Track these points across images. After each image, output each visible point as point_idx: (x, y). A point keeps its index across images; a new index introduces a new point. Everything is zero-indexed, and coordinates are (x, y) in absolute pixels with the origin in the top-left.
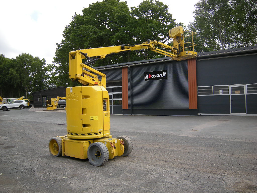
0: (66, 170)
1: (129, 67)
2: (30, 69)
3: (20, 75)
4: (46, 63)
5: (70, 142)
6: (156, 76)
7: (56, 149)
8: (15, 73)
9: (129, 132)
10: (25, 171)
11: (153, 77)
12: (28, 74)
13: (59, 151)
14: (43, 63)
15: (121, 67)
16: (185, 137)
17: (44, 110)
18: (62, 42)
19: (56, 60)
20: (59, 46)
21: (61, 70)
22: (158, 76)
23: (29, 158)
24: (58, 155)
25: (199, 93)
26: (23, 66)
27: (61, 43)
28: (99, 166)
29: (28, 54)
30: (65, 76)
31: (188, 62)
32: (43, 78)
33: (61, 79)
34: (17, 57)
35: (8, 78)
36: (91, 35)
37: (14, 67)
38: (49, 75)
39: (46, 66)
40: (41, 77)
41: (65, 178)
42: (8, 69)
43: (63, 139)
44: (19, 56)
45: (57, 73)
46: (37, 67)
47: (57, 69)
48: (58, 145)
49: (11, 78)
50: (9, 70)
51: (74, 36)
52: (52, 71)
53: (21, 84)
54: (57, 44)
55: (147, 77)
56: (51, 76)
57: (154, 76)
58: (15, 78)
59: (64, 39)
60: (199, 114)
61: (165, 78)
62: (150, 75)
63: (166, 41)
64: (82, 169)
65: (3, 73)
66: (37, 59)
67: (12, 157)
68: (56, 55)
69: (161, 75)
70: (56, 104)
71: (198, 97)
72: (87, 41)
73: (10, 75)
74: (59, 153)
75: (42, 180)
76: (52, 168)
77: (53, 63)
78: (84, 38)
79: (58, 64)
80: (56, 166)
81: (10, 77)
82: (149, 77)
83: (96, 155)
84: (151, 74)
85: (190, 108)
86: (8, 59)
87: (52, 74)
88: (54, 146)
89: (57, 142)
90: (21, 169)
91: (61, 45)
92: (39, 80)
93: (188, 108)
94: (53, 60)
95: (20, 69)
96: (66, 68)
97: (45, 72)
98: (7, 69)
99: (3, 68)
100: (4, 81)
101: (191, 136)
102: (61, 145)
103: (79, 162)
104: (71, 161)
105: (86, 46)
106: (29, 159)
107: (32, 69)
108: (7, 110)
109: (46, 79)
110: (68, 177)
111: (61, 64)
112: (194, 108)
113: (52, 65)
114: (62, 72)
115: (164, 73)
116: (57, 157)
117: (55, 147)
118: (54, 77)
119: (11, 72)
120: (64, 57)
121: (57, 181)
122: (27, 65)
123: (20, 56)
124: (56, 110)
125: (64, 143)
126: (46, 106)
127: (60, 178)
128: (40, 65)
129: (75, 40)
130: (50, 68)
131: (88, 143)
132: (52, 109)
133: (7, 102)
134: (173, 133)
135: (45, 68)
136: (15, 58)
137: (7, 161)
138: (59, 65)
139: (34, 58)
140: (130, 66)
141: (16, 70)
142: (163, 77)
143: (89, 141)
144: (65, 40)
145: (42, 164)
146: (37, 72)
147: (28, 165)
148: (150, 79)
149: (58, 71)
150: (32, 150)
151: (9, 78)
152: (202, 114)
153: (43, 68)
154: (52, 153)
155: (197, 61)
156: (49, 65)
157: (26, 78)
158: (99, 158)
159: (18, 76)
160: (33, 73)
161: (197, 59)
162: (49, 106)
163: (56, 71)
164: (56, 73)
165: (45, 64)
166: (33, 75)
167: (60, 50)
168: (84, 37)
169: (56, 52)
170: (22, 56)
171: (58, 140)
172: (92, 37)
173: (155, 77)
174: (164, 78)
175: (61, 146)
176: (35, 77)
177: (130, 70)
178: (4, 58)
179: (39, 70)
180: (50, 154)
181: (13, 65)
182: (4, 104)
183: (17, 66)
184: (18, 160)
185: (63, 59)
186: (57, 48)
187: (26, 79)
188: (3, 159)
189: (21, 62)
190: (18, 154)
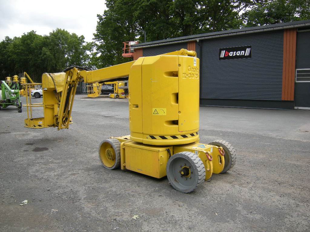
0: (132, 199)
1: (198, 41)
2: (66, 48)
3: (54, 55)
4: (85, 40)
5: (136, 149)
6: (236, 53)
7: (110, 157)
8: (48, 53)
9: (206, 131)
10: (64, 197)
11: (231, 55)
12: (64, 53)
13: (117, 161)
14: (81, 40)
15: (187, 41)
16: (295, 141)
17: (84, 97)
18: (105, 13)
19: (97, 37)
20: (100, 18)
21: (103, 49)
22: (238, 53)
23: (69, 171)
24: (113, 168)
25: (297, 79)
26: (58, 45)
27: (103, 15)
28: (188, 193)
29: (64, 30)
30: (108, 56)
31: (285, 34)
32: (82, 59)
33: (104, 60)
34: (50, 33)
35: (40, 59)
36: (142, 2)
37: (48, 46)
38: (88, 56)
39: (84, 44)
40: (79, 57)
41: (135, 217)
42: (41, 48)
43: (122, 143)
44: (52, 32)
45: (98, 53)
46: (75, 46)
47: (99, 48)
48: (114, 152)
49: (45, 59)
50: (42, 50)
51: (120, 4)
52: (92, 50)
53: (56, 66)
54: (98, 16)
55: (222, 55)
56: (91, 56)
57: (233, 54)
58: (49, 59)
59: (107, 9)
60: (296, 108)
61: (250, 56)
62: (227, 52)
63: (242, 9)
64: (160, 198)
65: (35, 54)
66: (74, 36)
67: (43, 168)
68: (98, 30)
69: (244, 52)
70: (99, 90)
71: (295, 83)
72: (136, 10)
73: (43, 56)
74: (116, 164)
75: (95, 220)
76: (108, 192)
77: (94, 41)
78: (133, 7)
79: (99, 41)
80: (114, 189)
81: (43, 58)
82: (226, 56)
83: (181, 174)
84: (228, 50)
85: (283, 99)
86: (41, 36)
87: (92, 54)
88: (107, 152)
89: (112, 147)
90: (57, 192)
91: (104, 17)
92: (77, 62)
93: (281, 99)
94: (94, 37)
95: (55, 49)
96: (109, 46)
97: (85, 52)
98: (39, 48)
99: (35, 47)
100: (37, 63)
101: (305, 141)
102: (118, 151)
103: (151, 182)
104: (137, 179)
105: (136, 16)
106: (70, 173)
107: (68, 48)
108: (40, 96)
109: (85, 61)
110: (141, 217)
111: (103, 42)
112: (289, 100)
113: (93, 43)
114: (105, 52)
115: (247, 49)
116: (113, 170)
117: (109, 154)
118: (95, 58)
119: (44, 51)
120: (107, 33)
121: (123, 226)
122: (63, 44)
123: (54, 32)
124: (99, 97)
125: (124, 149)
126: (86, 93)
127: (126, 217)
128: (78, 43)
129: (122, 9)
130: (90, 47)
131: (166, 152)
132: (94, 97)
133: (40, 88)
134: (273, 135)
135: (84, 46)
136: (49, 35)
137: (37, 175)
138: (101, 42)
139: (71, 34)
140: (200, 40)
141: (50, 50)
142: (246, 55)
143: (167, 148)
144: (108, 11)
145: (91, 183)
146: (74, 52)
147: (69, 185)
148: (227, 57)
149: (100, 51)
150: (74, 156)
151: (42, 60)
152: (300, 108)
153: (82, 48)
154: (105, 164)
155: (297, 33)
156: (89, 43)
157: (61, 59)
158: (187, 179)
159: (53, 57)
160: (69, 53)
161: (299, 30)
162: (91, 93)
163: (97, 50)
164: (96, 53)
165: (84, 42)
166: (70, 56)
167: (102, 24)
168: (133, 5)
169: (97, 26)
170: (56, 33)
171: (114, 144)
172: (143, 4)
173: (235, 55)
174: (247, 57)
175: (120, 153)
176: (72, 58)
177: (199, 45)
178: (35, 35)
179: (76, 49)
180: (100, 164)
181: (46, 43)
182: (37, 90)
183: (51, 45)
184: (52, 174)
185: (105, 34)
186: (99, 21)
187: (61, 61)
188: (30, 171)
189: (56, 40)
190: (52, 162)
